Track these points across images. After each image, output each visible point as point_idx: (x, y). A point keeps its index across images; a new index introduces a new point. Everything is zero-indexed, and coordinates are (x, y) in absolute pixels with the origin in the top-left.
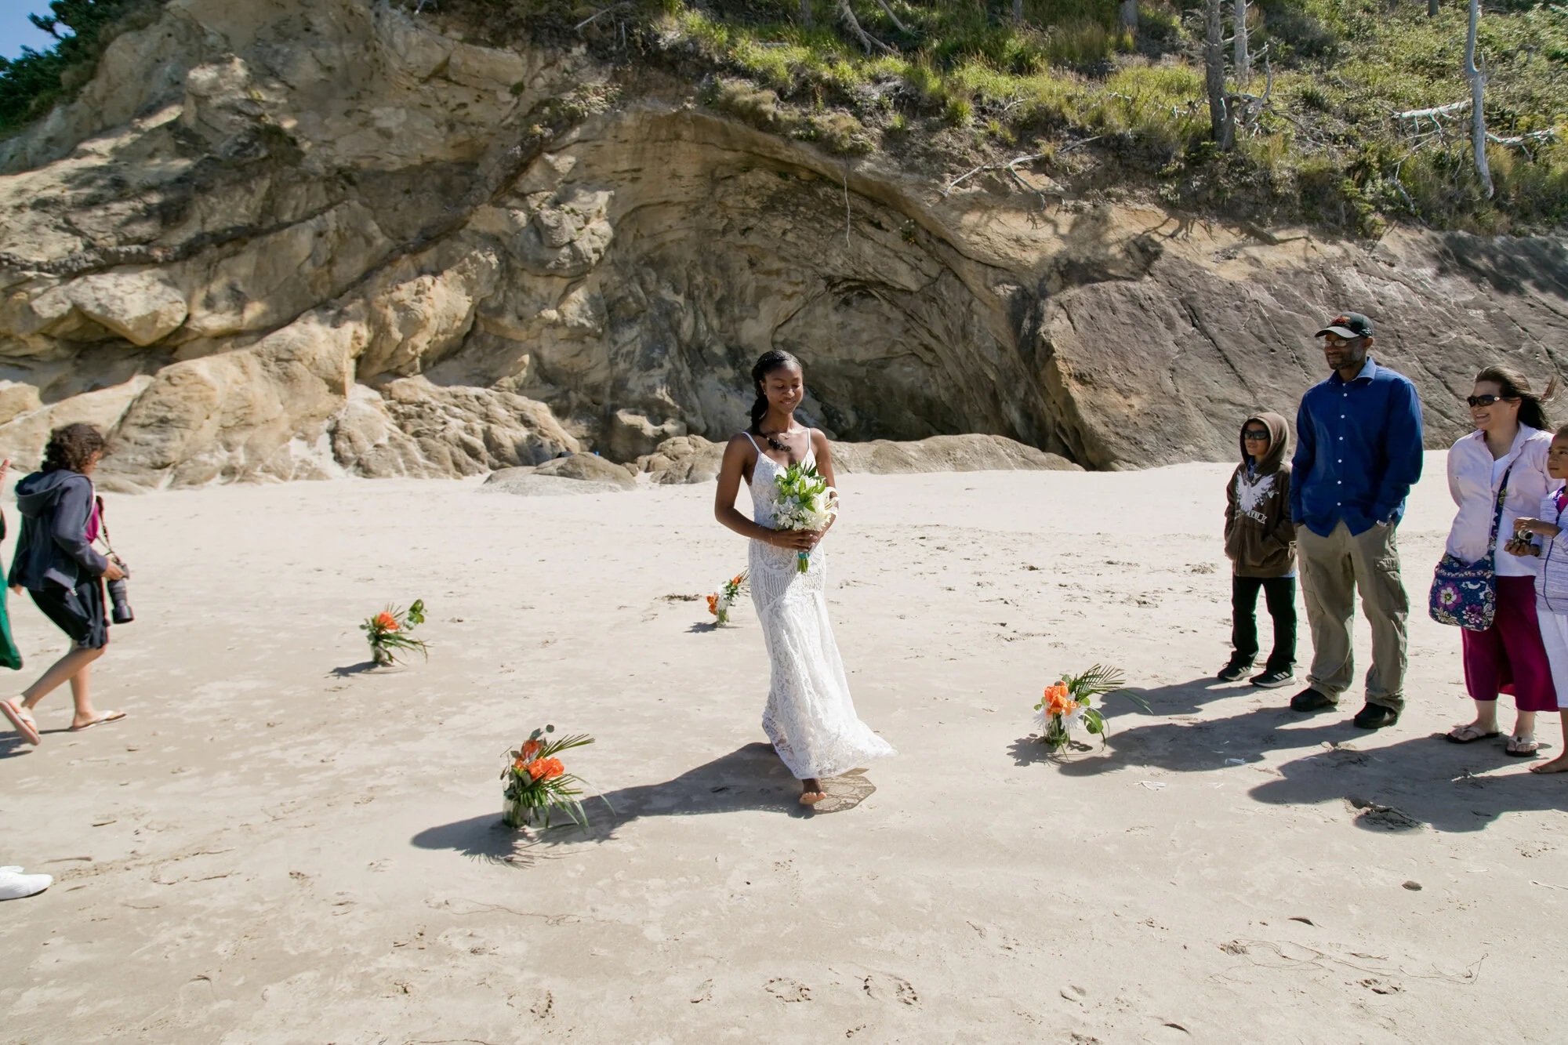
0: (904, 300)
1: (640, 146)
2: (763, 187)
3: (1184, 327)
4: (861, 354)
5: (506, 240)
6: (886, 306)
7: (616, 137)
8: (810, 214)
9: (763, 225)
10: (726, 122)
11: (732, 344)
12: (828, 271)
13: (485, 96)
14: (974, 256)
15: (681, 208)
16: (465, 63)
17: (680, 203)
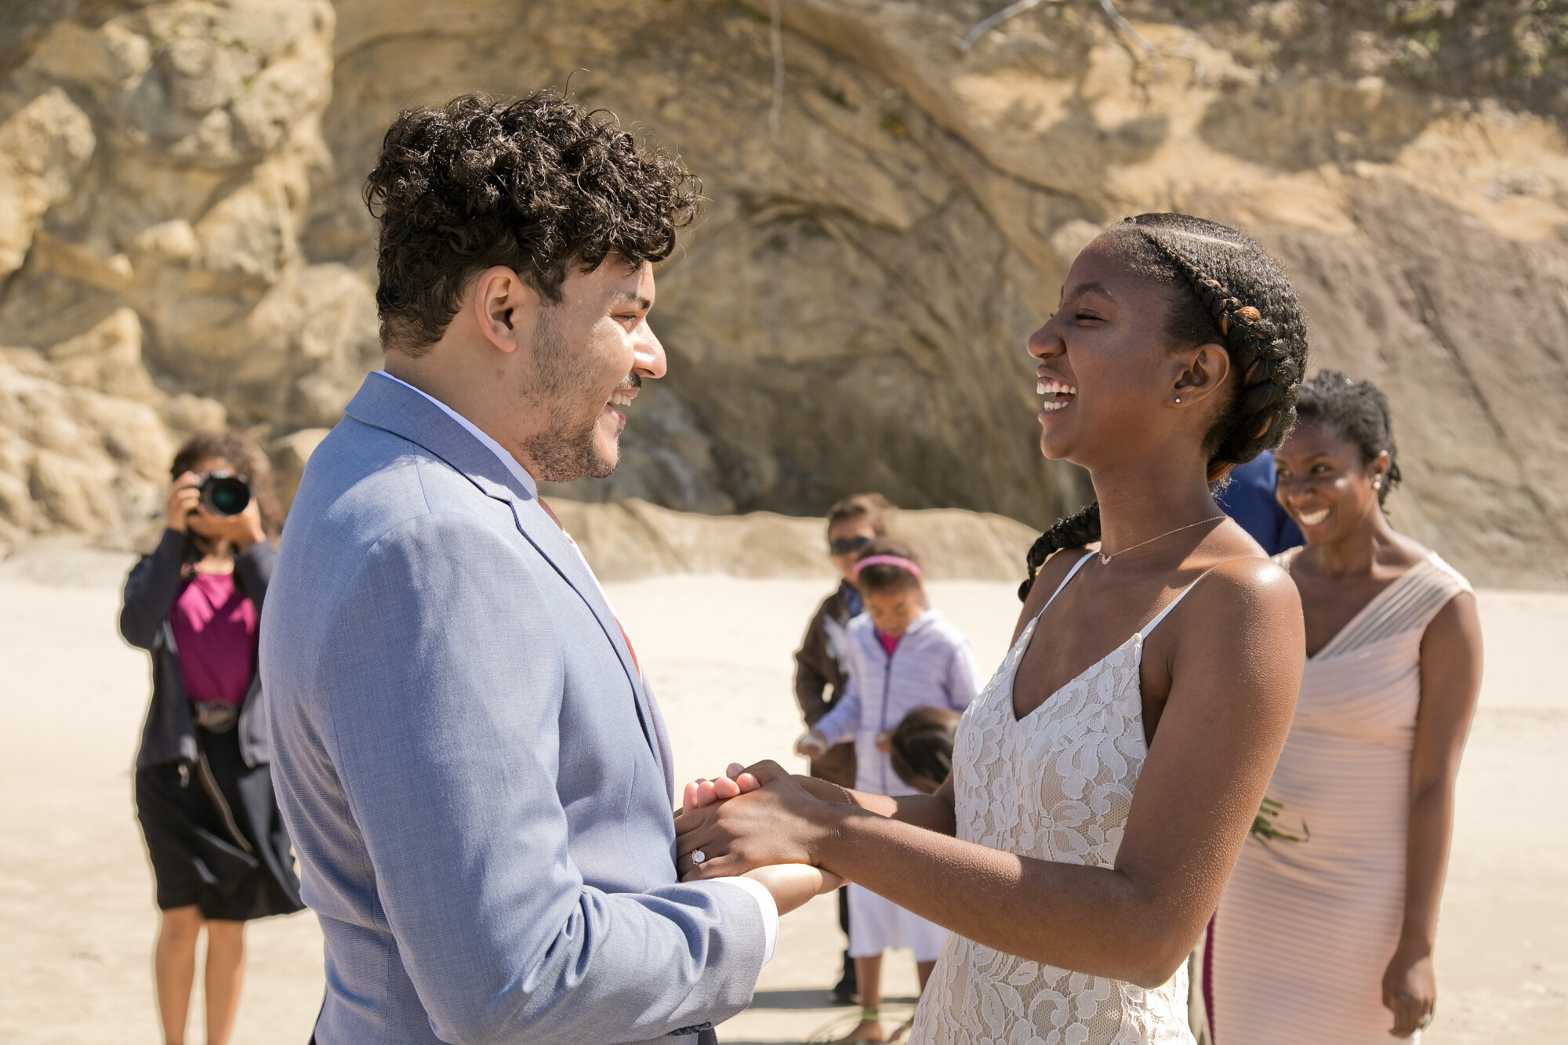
0: (884, 246)
4: (797, 347)
5: (102, 94)
6: (851, 257)
8: (713, 69)
12: (742, 180)
14: (1011, 168)
15: (461, 45)
17: (457, 36)
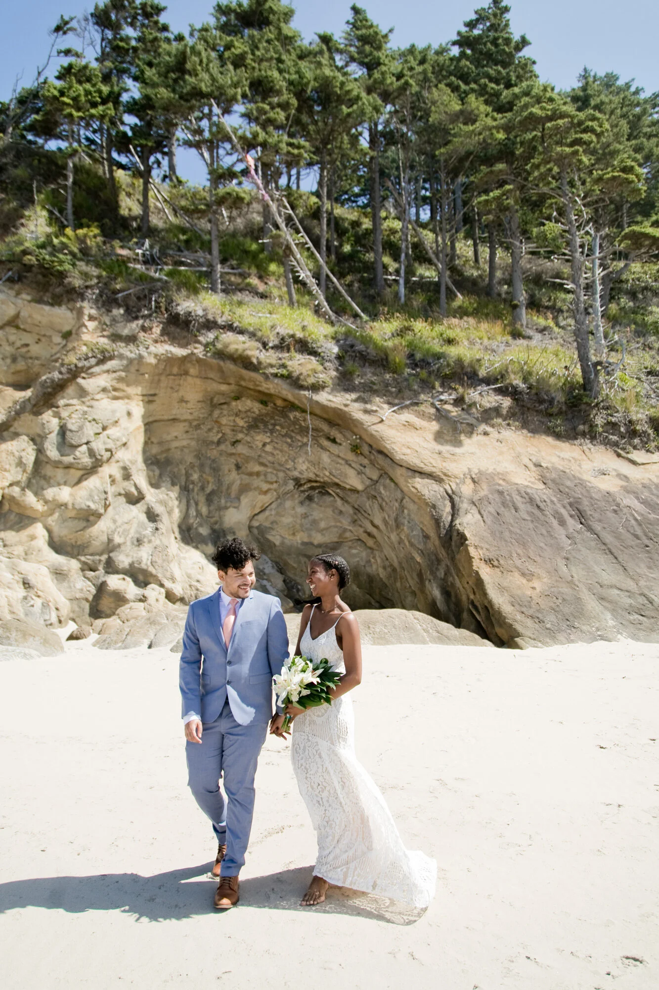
0: (352, 498)
1: (156, 378)
2: (249, 411)
3: (573, 524)
4: (318, 539)
6: (339, 502)
7: (138, 370)
8: (284, 431)
9: (248, 439)
10: (222, 363)
11: (216, 527)
12: (296, 474)
13: (43, 339)
14: (404, 464)
15: (186, 424)
16: (30, 316)
17: (185, 421)
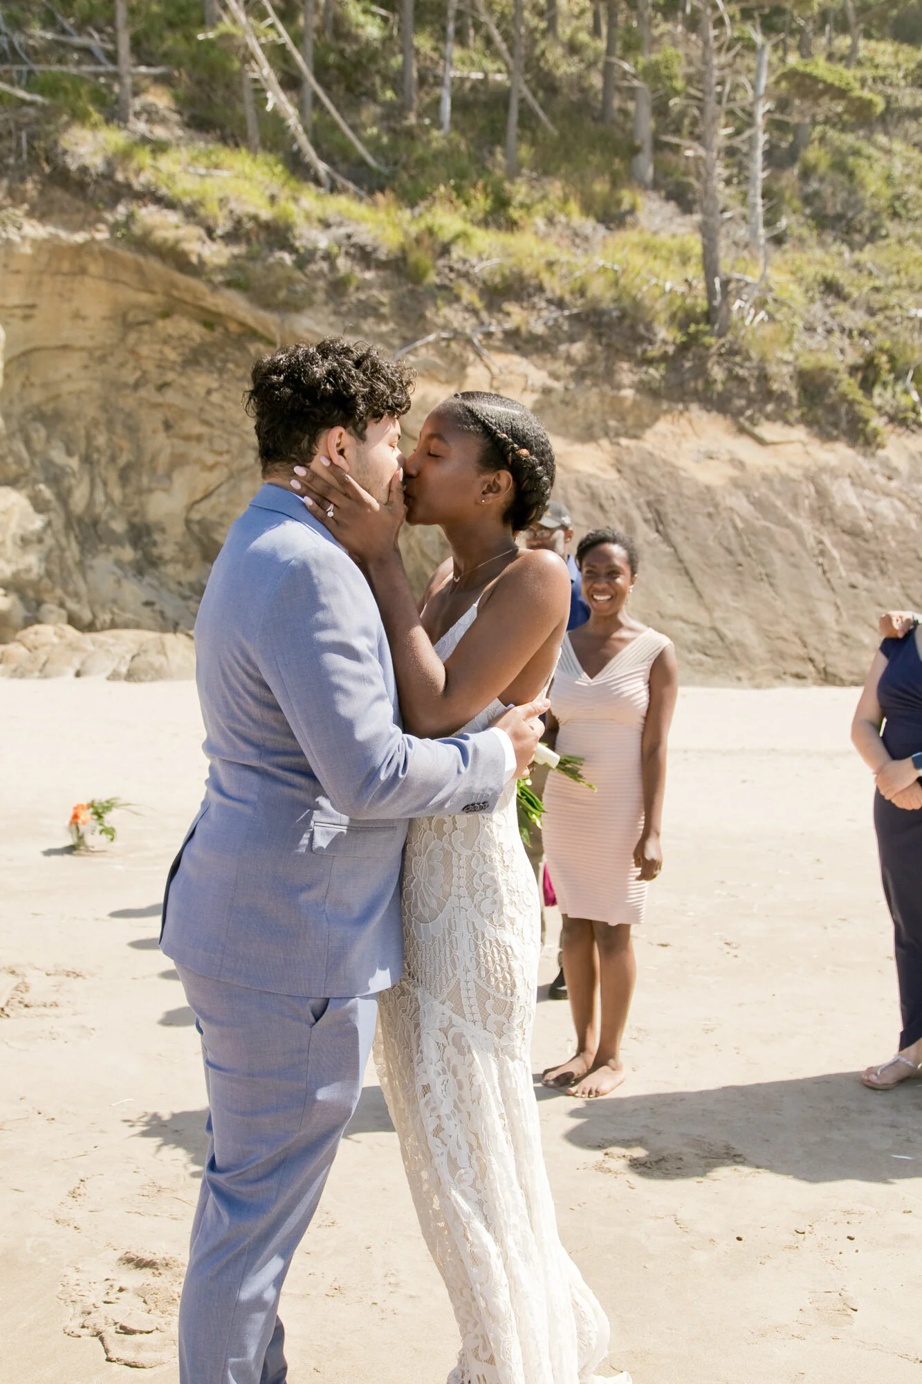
1: (35, 278)
2: (185, 336)
3: (646, 532)
9: (183, 381)
10: (141, 260)
11: (137, 520)
15: (85, 354)
17: (82, 349)
